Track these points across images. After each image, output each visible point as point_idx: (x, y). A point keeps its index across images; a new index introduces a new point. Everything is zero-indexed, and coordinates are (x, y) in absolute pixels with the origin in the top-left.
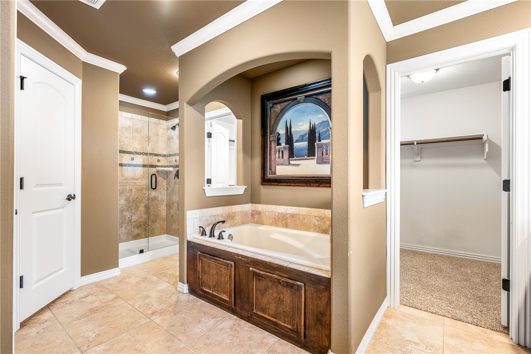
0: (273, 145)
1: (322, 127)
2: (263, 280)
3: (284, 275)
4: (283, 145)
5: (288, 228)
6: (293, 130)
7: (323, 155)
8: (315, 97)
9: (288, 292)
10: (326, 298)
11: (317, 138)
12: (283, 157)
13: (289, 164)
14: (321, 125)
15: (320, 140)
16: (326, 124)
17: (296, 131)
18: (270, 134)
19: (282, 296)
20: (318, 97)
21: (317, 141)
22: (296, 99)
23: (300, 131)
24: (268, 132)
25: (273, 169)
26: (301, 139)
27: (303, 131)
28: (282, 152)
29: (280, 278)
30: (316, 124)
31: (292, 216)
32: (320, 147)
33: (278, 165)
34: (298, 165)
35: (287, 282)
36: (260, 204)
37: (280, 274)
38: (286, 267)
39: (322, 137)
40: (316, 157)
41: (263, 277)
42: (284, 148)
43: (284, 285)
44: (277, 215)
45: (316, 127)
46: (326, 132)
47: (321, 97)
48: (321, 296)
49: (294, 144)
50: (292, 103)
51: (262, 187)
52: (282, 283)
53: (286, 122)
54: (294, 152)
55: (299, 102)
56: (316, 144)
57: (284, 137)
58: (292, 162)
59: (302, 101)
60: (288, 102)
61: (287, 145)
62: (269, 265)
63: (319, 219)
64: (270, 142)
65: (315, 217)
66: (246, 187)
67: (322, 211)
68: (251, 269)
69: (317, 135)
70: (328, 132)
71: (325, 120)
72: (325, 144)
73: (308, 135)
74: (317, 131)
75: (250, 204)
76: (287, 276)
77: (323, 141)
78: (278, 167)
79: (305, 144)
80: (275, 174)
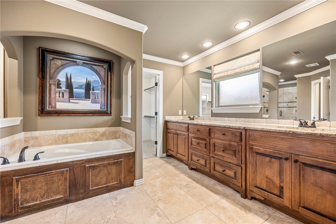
0: (53, 87)
1: (95, 83)
2: (97, 168)
3: (111, 160)
4: (64, 88)
5: (68, 144)
6: (72, 80)
7: (95, 98)
8: (90, 65)
9: (114, 166)
10: (133, 161)
11: (92, 89)
12: (63, 97)
13: (69, 102)
14: (94, 82)
15: (93, 90)
16: (97, 82)
17: (75, 82)
18: (50, 78)
19: (110, 171)
20: (92, 66)
21: (92, 91)
22: (76, 62)
23: (79, 83)
24: (48, 77)
25: (53, 105)
26: (80, 87)
27: (81, 83)
28: (63, 94)
29: (109, 162)
30: (91, 81)
31: (72, 135)
32: (94, 94)
33: (58, 101)
34: (77, 103)
35: (114, 162)
36: (37, 131)
37: (109, 160)
38: (112, 155)
39: (94, 89)
40: (91, 99)
41: (98, 166)
42: (64, 91)
43: (112, 164)
44: (57, 136)
45: (91, 83)
46: (98, 86)
47: (94, 67)
48: (130, 161)
49: (74, 89)
50: (72, 63)
51: (39, 118)
52: (111, 164)
53: (67, 74)
54: (74, 94)
55: (78, 65)
56: (90, 92)
57: (65, 83)
58: (71, 101)
59: (81, 64)
60: (68, 62)
61: (68, 90)
62: (101, 158)
63: (92, 134)
64: (50, 85)
65: (90, 133)
66: (22, 118)
67: (95, 129)
68: (87, 166)
69: (92, 87)
70: (99, 87)
71: (97, 80)
72: (97, 93)
73: (85, 86)
74: (91, 84)
75: (23, 133)
76: (113, 159)
77: (95, 91)
78: (58, 104)
79: (83, 91)
80: (55, 108)
